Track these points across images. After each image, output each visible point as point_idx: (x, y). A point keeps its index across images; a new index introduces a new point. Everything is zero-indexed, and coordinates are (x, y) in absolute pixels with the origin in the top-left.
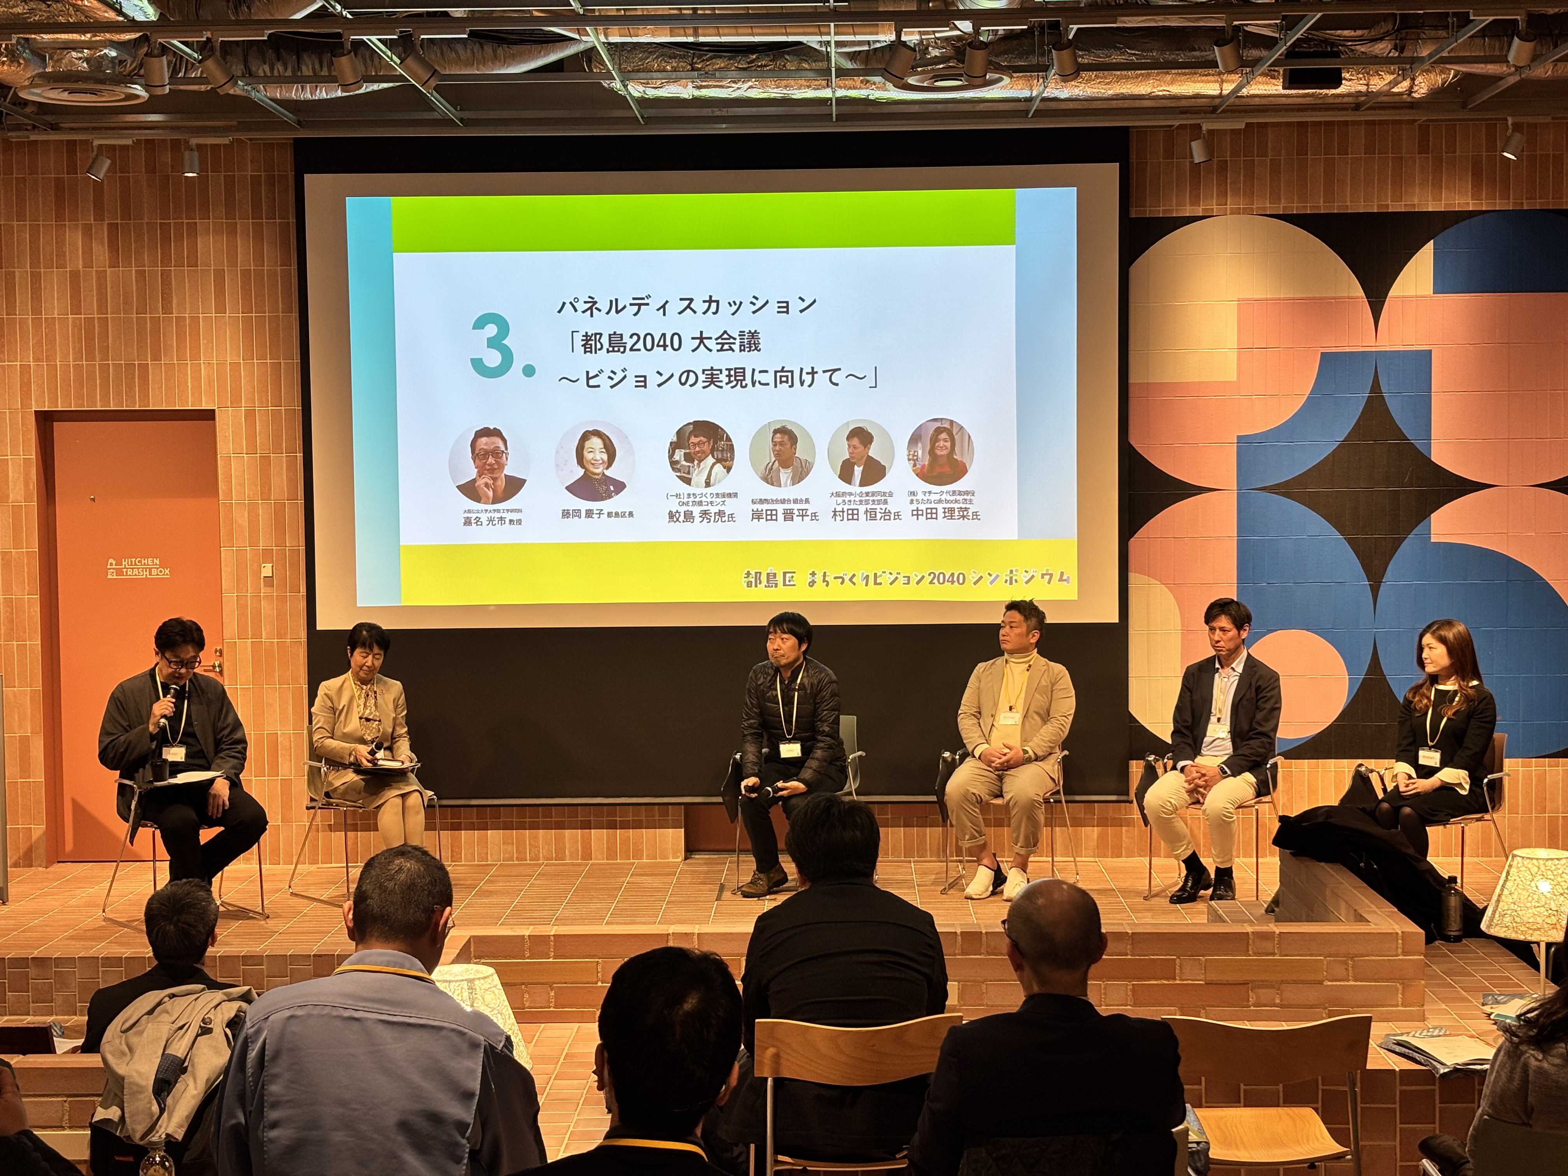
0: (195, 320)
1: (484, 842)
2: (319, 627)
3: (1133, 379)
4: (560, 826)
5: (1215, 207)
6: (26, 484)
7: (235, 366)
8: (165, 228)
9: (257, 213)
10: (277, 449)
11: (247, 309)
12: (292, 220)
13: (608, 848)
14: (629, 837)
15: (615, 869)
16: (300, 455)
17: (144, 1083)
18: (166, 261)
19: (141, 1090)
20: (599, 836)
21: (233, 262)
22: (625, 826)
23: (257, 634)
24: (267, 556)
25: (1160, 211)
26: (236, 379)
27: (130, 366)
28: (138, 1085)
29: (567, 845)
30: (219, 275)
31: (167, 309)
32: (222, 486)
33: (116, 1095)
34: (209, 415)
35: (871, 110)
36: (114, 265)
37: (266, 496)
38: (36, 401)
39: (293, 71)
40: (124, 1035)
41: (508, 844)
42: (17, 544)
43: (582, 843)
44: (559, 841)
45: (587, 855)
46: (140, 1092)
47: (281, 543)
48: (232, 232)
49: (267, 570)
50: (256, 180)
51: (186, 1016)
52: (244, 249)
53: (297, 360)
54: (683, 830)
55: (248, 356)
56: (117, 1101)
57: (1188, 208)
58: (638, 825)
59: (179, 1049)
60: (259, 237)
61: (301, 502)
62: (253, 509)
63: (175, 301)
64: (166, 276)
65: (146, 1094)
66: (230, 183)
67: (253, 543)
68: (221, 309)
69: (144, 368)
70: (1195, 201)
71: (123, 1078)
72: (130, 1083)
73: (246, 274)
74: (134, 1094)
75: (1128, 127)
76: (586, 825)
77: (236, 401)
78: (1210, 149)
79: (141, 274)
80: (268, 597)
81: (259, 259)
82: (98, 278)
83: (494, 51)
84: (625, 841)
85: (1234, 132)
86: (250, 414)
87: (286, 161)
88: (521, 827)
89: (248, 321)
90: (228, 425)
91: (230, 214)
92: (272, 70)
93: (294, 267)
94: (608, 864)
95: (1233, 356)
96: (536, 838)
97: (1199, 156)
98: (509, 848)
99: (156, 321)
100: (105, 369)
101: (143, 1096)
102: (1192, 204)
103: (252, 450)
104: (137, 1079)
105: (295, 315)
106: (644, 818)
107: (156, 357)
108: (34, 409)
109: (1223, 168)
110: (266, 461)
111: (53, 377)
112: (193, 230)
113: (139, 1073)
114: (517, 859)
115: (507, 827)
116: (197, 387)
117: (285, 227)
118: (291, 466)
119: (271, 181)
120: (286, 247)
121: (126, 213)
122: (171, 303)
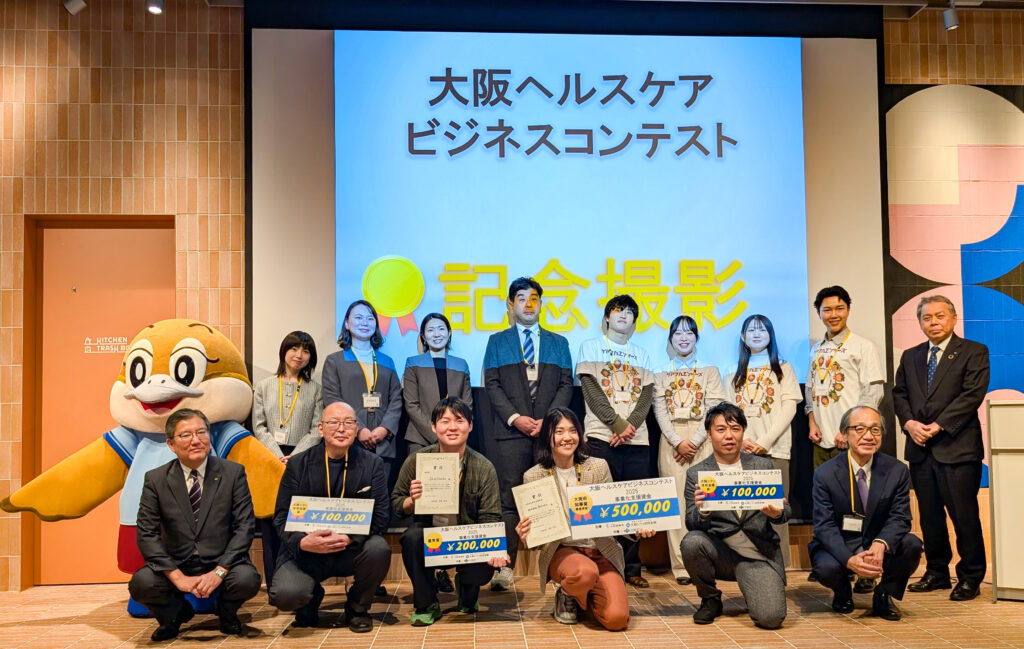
0: (161, 145)
3: (891, 202)
5: (939, 78)
6: (15, 273)
7: (192, 182)
8: (138, 73)
9: (213, 63)
10: (224, 247)
11: (204, 137)
12: (242, 69)
16: (243, 252)
18: (138, 99)
21: (193, 101)
26: (193, 191)
27: (106, 181)
30: (182, 110)
31: (138, 136)
32: (179, 277)
34: (168, 222)
36: (96, 100)
37: (213, 284)
38: (27, 207)
42: (5, 322)
47: (225, 323)
48: (193, 77)
50: (213, 38)
52: (203, 91)
53: (242, 178)
55: (204, 174)
57: (920, 78)
60: (214, 82)
61: (242, 289)
62: (203, 294)
63: (144, 130)
64: (138, 110)
66: (192, 39)
68: (182, 136)
69: (117, 182)
70: (925, 74)
73: (203, 110)
77: (192, 210)
79: (118, 109)
81: (214, 98)
82: (82, 111)
86: (203, 219)
87: (237, 22)
89: (203, 147)
90: (185, 228)
91: (192, 64)
93: (242, 106)
95: (956, 187)
99: (128, 145)
100: (85, 182)
103: (204, 249)
105: (242, 142)
107: (128, 174)
108: (24, 213)
110: (215, 256)
111: (41, 189)
112: (161, 75)
116: (161, 198)
117: (235, 74)
118: (235, 261)
119: (225, 39)
120: (235, 88)
121: (107, 61)
122: (141, 131)
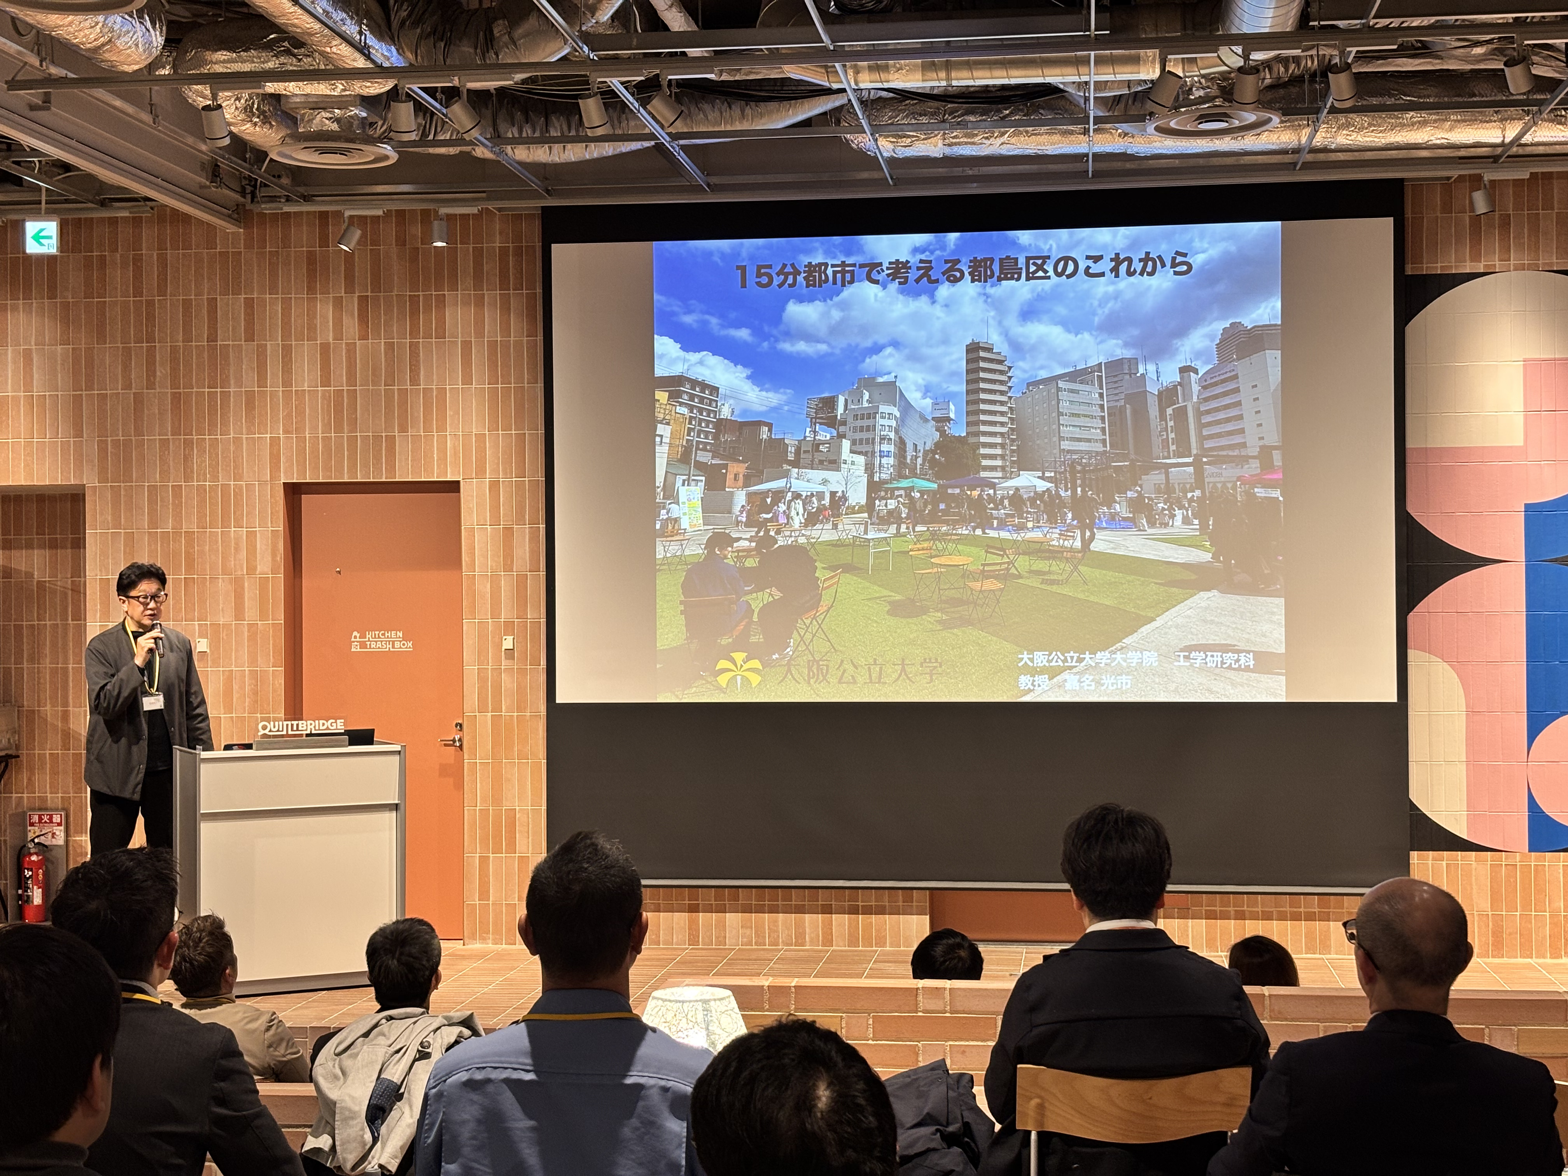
0: (442, 392)
1: (722, 926)
2: (559, 700)
3: (1410, 444)
4: (800, 910)
5: (1497, 263)
6: (274, 555)
7: (481, 438)
8: (414, 300)
9: (504, 284)
10: (520, 520)
11: (493, 380)
12: (539, 290)
13: (850, 935)
14: (871, 923)
15: (857, 956)
16: (542, 526)
17: (356, 1108)
18: (414, 333)
19: (353, 1116)
20: (840, 921)
21: (480, 334)
22: (868, 911)
23: (497, 708)
24: (509, 628)
25: (1437, 268)
26: (481, 450)
27: (377, 438)
28: (350, 1110)
29: (807, 930)
30: (467, 345)
31: (415, 381)
32: (465, 558)
33: (327, 1122)
34: (453, 487)
35: (1128, 165)
36: (364, 337)
37: (508, 568)
38: (285, 473)
39: (541, 132)
40: (338, 1059)
41: (747, 928)
42: (263, 616)
43: (822, 929)
44: (800, 926)
45: (828, 941)
46: (352, 1118)
47: (522, 615)
48: (480, 302)
49: (508, 643)
50: (504, 251)
51: (403, 1040)
52: (491, 318)
53: (541, 431)
54: (928, 917)
55: (494, 427)
56: (328, 1129)
57: (1468, 264)
58: (881, 911)
59: (394, 1074)
60: (506, 308)
61: (543, 574)
62: (495, 581)
63: (422, 373)
64: (414, 347)
65: (358, 1120)
66: (478, 254)
67: (495, 614)
68: (467, 380)
69: (391, 440)
70: (1476, 257)
71: (335, 1103)
72: (342, 1108)
73: (493, 345)
74: (346, 1120)
75: (1401, 181)
76: (827, 910)
77: (481, 472)
78: (1491, 200)
79: (390, 346)
80: (510, 670)
81: (506, 331)
82: (348, 351)
83: (743, 111)
84: (868, 927)
85: (1518, 183)
86: (494, 486)
87: (533, 233)
88: (760, 910)
89: (494, 392)
90: (472, 496)
91: (478, 285)
92: (520, 132)
93: (540, 338)
94: (850, 951)
95: (1520, 419)
96: (776, 921)
97: (1481, 207)
98: (748, 932)
99: (403, 393)
100: (352, 440)
101: (355, 1122)
102: (1472, 260)
103: (495, 521)
104: (349, 1104)
105: (540, 385)
106: (887, 904)
107: (403, 429)
108: (283, 481)
109: (1505, 223)
110: (508, 531)
111: (301, 451)
112: (441, 301)
113: (353, 1098)
114: (756, 944)
115: (747, 909)
116: (443, 459)
117: (532, 298)
118: (534, 538)
119: (518, 252)
120: (532, 318)
121: (376, 286)
122: (418, 375)
